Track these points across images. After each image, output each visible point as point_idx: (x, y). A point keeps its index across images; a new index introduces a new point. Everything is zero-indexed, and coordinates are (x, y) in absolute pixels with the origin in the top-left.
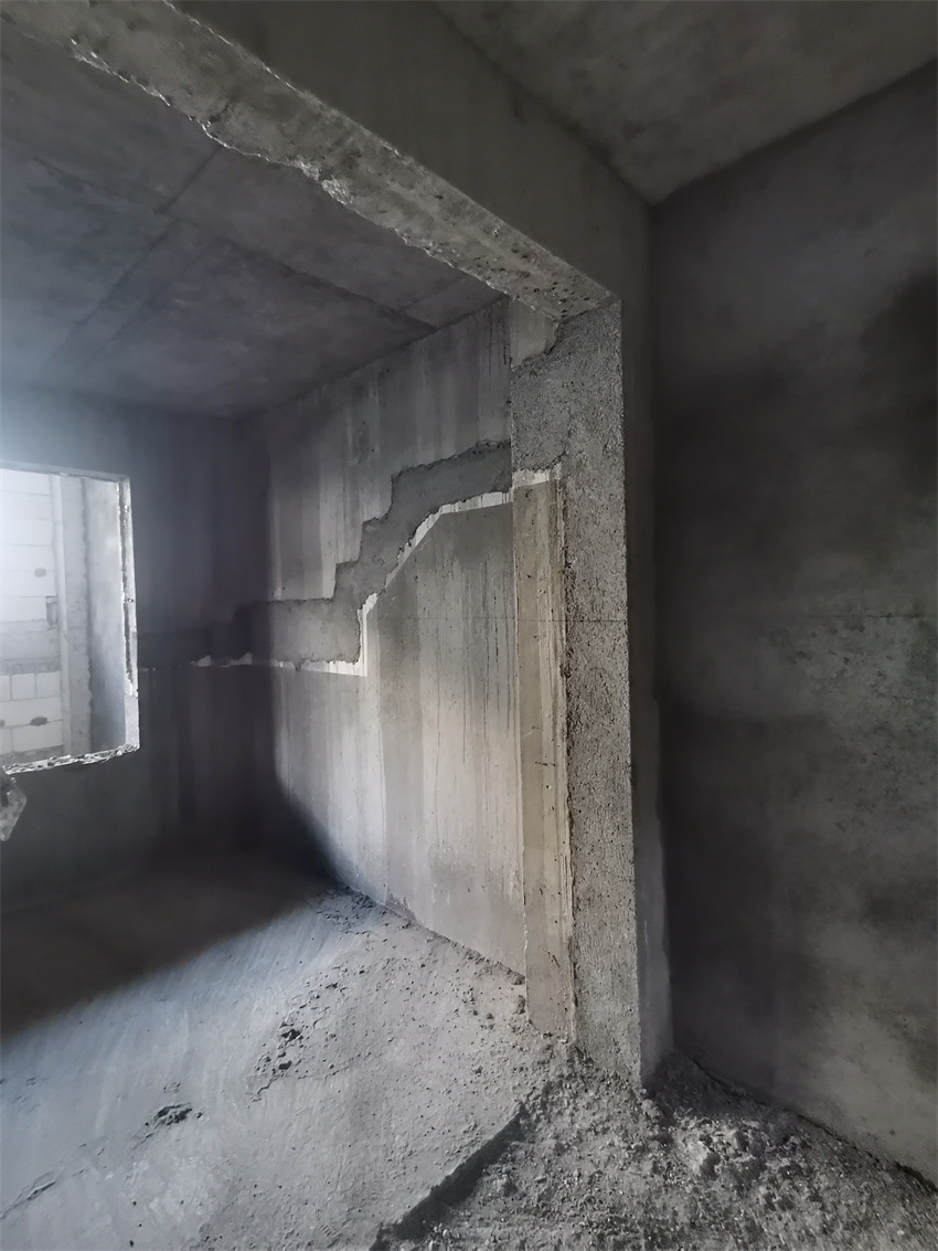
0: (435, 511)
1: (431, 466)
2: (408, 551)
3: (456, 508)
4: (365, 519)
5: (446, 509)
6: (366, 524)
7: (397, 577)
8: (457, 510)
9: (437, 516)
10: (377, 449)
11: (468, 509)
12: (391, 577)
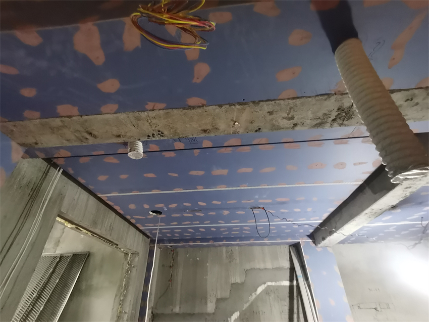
0: (265, 283)
1: (263, 270)
2: (254, 296)
3: (273, 284)
4: (232, 282)
5: (269, 284)
6: (232, 284)
7: (249, 305)
8: (274, 285)
9: (266, 285)
10: (238, 259)
11: (278, 285)
12: (246, 306)
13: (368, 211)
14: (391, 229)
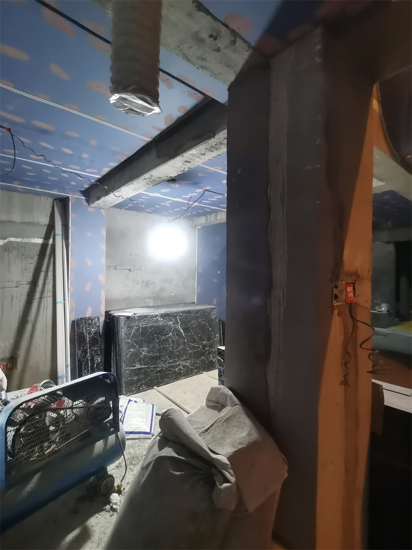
13: (147, 176)
14: (167, 204)
